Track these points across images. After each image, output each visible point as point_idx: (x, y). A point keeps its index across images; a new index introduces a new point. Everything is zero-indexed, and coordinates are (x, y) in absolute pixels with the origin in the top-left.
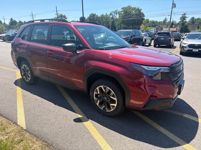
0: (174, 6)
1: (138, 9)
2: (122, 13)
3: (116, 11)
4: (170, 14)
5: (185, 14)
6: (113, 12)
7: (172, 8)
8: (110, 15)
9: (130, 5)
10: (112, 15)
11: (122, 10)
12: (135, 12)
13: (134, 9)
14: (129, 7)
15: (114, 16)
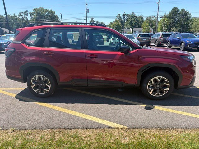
0: (87, 11)
1: (51, 12)
2: (35, 14)
3: (26, 12)
4: (86, 18)
5: (93, 18)
6: (23, 13)
7: (86, 13)
8: (19, 16)
9: (42, 7)
10: (22, 16)
11: (34, 11)
12: (49, 14)
13: (47, 11)
14: (42, 9)
15: (24, 17)
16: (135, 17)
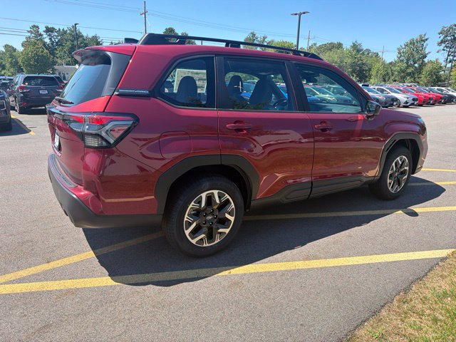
16: (80, 39)
